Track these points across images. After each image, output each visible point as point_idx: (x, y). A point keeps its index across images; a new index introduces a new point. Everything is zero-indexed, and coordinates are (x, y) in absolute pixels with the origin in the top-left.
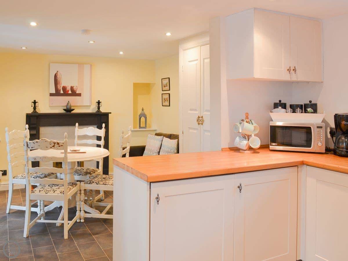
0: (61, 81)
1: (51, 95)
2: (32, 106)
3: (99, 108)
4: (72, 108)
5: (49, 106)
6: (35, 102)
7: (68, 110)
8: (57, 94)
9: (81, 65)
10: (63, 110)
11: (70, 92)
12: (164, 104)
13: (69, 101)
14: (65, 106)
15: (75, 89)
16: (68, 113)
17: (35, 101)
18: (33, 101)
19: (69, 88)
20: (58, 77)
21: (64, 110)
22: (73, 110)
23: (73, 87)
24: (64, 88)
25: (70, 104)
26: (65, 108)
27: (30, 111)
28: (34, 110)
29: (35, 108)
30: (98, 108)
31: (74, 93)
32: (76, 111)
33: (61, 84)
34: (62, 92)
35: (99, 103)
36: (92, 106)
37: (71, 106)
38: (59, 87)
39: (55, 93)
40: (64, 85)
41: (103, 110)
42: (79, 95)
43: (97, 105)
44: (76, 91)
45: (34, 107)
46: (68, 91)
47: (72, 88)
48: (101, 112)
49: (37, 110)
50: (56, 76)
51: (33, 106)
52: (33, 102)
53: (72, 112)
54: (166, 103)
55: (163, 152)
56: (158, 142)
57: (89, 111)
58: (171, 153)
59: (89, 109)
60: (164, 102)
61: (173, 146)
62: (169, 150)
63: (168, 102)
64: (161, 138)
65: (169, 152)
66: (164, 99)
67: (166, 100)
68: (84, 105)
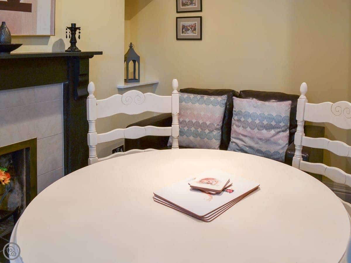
3: (73, 41)
7: (4, 47)
12: (182, 35)
16: (3, 55)
22: (18, 46)
25: (7, 31)
30: (71, 42)
35: (74, 29)
36: (53, 37)
37: (10, 36)
41: (83, 46)
43: (69, 35)
54: (188, 34)
55: (250, 128)
56: (218, 107)
57: (47, 49)
58: (278, 128)
59: (47, 44)
60: (183, 32)
61: (283, 115)
62: (273, 123)
63: (194, 32)
64: (222, 99)
65: (273, 128)
66: (183, 27)
67: (191, 29)
68: (39, 33)
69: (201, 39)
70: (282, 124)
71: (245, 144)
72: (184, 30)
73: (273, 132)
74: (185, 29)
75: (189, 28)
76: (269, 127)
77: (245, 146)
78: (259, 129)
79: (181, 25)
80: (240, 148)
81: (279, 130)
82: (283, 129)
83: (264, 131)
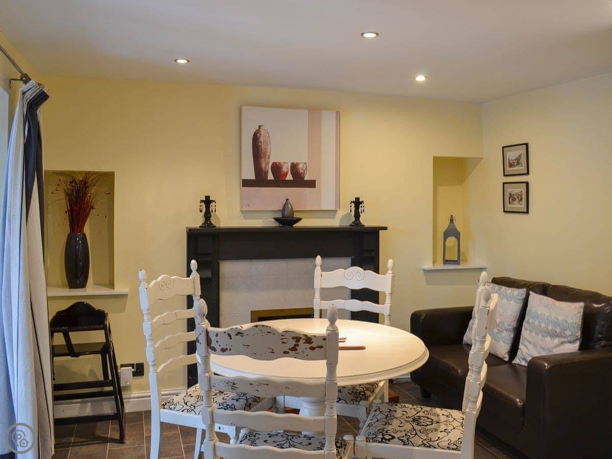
0: (268, 150)
1: (246, 183)
2: (201, 211)
3: (357, 216)
4: (296, 216)
5: (242, 211)
6: (207, 201)
7: (287, 220)
8: (260, 181)
9: (314, 111)
10: (273, 220)
11: (289, 177)
12: (509, 207)
13: (287, 200)
14: (280, 210)
15: (301, 171)
16: (287, 228)
17: (207, 198)
18: (204, 199)
19: (286, 168)
20: (262, 141)
21: (277, 219)
22: (299, 220)
23: (298, 164)
24: (276, 168)
25: (290, 207)
26: (279, 215)
27: (197, 222)
28: (206, 219)
29: (208, 215)
30: (355, 216)
31: (299, 180)
32: (306, 223)
33: (269, 158)
34: (270, 177)
35: (357, 203)
36: (339, 211)
37: (292, 212)
38: (263, 165)
39: (254, 178)
40: (277, 160)
42: (312, 184)
43: (353, 209)
44: (302, 175)
45: (206, 213)
46: (286, 174)
47: (294, 167)
48: (363, 226)
49: (213, 221)
50: (256, 138)
51: (204, 210)
52: (202, 201)
53: (294, 225)
54: (515, 206)
55: (536, 333)
56: (513, 303)
57: (334, 222)
58: (562, 337)
59: (334, 218)
60: (510, 202)
61: (570, 321)
62: (558, 330)
63: (521, 202)
64: (520, 293)
65: (558, 336)
66: (511, 196)
67: (517, 199)
68: (323, 208)
69: (527, 212)
70: (568, 333)
71: (528, 352)
72: (511, 201)
73: (557, 341)
74: (512, 198)
75: (516, 197)
76: (553, 335)
77: (527, 353)
78: (543, 336)
79: (508, 194)
80: (524, 356)
81: (564, 340)
82: (569, 339)
83: (548, 339)
